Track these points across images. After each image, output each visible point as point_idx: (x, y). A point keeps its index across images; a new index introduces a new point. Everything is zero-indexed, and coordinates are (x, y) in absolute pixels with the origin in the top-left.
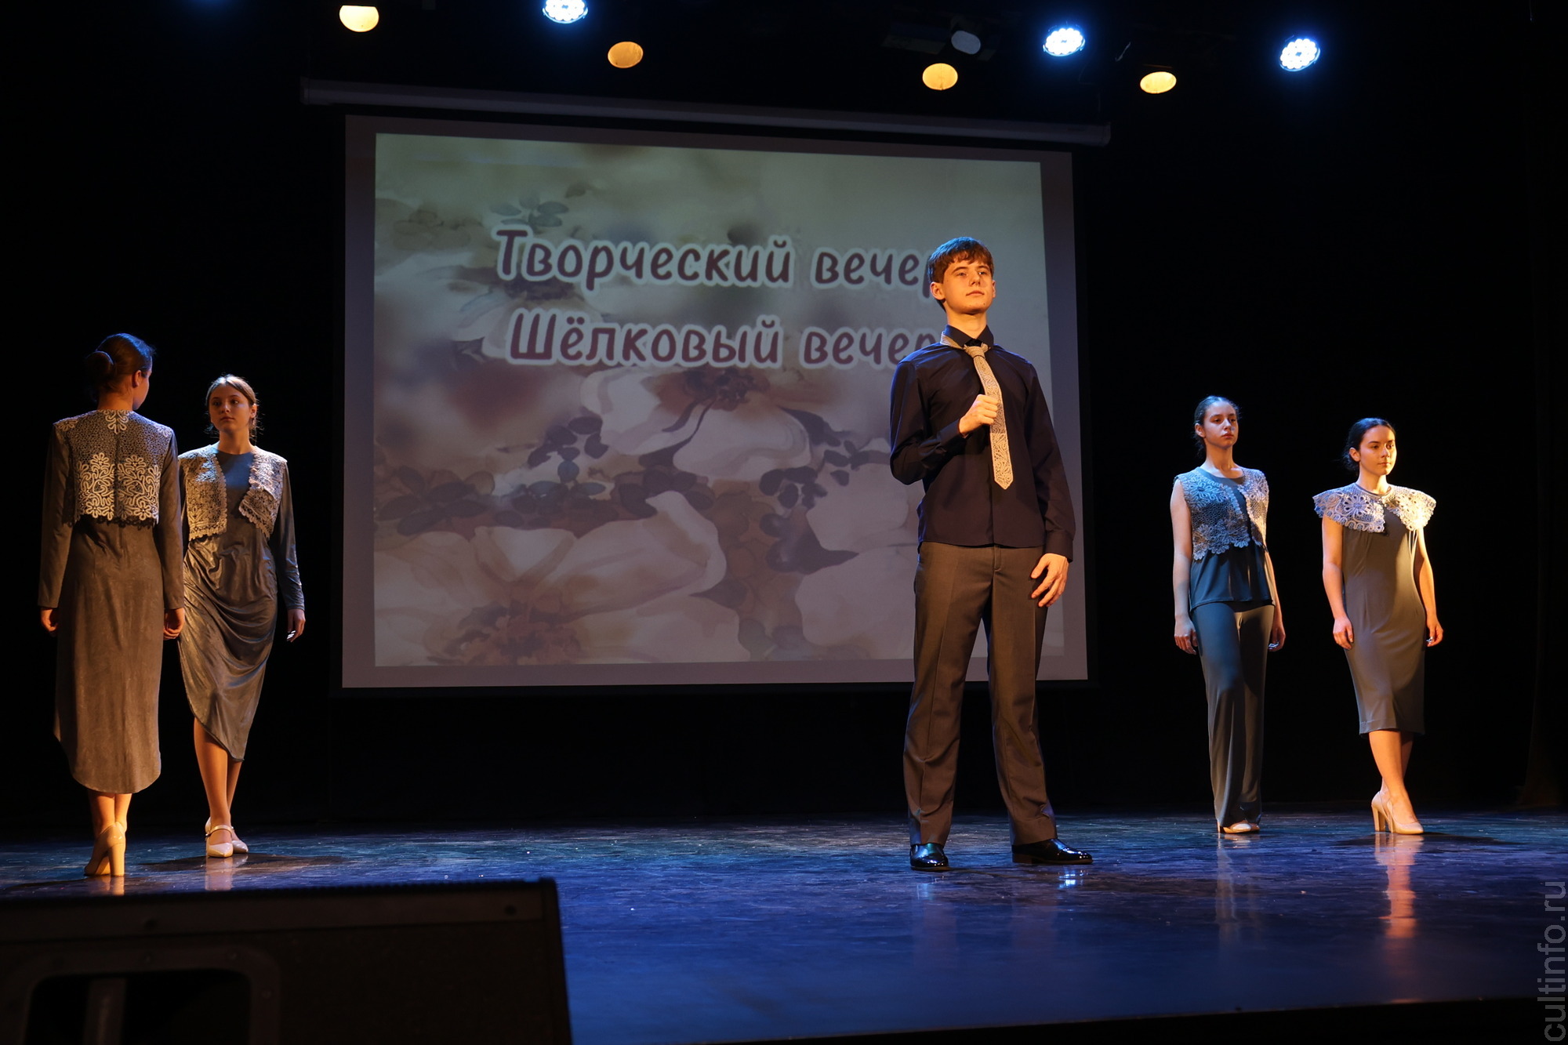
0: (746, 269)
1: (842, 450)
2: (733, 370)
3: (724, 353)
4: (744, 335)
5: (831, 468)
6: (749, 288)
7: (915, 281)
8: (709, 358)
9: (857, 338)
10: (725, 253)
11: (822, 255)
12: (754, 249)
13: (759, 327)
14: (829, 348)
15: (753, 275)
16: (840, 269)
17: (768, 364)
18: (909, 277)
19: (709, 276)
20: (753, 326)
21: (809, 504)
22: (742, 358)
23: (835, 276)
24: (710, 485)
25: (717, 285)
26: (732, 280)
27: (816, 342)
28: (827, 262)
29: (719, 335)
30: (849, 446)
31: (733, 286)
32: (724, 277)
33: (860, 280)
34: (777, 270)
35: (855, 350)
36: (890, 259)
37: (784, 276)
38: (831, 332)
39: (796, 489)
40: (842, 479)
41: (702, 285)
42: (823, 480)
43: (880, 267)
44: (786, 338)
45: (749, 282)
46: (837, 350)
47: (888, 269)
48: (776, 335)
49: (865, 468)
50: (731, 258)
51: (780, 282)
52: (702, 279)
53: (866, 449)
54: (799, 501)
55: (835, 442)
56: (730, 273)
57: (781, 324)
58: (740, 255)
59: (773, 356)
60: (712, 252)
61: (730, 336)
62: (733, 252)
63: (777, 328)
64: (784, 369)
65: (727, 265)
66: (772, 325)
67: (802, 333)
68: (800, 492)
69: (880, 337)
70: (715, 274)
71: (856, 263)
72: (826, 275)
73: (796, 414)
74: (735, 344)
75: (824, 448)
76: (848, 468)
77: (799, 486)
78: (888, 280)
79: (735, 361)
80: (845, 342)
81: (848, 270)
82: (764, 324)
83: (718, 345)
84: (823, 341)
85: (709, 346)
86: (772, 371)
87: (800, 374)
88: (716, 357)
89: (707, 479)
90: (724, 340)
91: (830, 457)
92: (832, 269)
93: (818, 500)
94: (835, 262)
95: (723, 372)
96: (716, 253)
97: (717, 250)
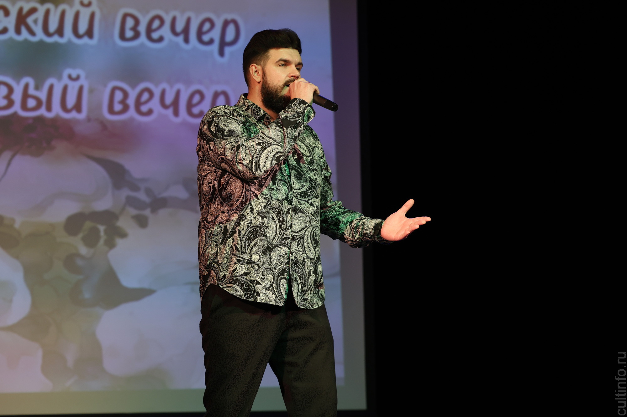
0: (53, 26)
1: (142, 196)
2: (40, 119)
3: (31, 103)
4: (51, 88)
5: (133, 212)
6: (56, 44)
7: (211, 42)
8: (17, 108)
9: (157, 92)
10: (33, 11)
11: (125, 16)
12: (62, 7)
13: (65, 80)
14: (131, 101)
15: (60, 31)
16: (142, 28)
17: (74, 115)
18: (206, 38)
19: (18, 31)
20: (60, 78)
21: (111, 244)
22: (49, 109)
23: (137, 35)
24: (17, 225)
25: (26, 41)
26: (40, 35)
27: (119, 96)
28: (130, 23)
29: (26, 87)
30: (148, 192)
31: (41, 42)
32: (32, 33)
33: (161, 39)
34: (83, 27)
35: (155, 104)
36: (188, 21)
37: (89, 33)
38: (133, 86)
39: (98, 231)
40: (142, 222)
41: (11, 40)
42: (123, 223)
43: (179, 27)
44: (91, 91)
45: (56, 39)
46: (138, 104)
47: (186, 31)
48: (81, 89)
49: (163, 213)
50: (40, 15)
51: (86, 40)
52: (11, 33)
53: (165, 195)
54: (102, 242)
55: (135, 188)
56: (38, 29)
57: (87, 77)
58: (47, 13)
59: (78, 107)
60: (21, 10)
61: (37, 88)
62: (42, 10)
63: (83, 81)
64: (89, 119)
65: (35, 21)
66: (78, 78)
67: (105, 86)
68: (102, 233)
69: (178, 93)
70: (23, 30)
71: (156, 23)
72: (129, 34)
73: (99, 161)
74: (43, 95)
75: (125, 193)
76: (147, 212)
77: (102, 228)
78: (187, 40)
79: (42, 111)
80: (146, 96)
81: (149, 30)
82: (70, 77)
83: (26, 96)
84: (126, 95)
85: (17, 97)
86: (76, 121)
87: (104, 125)
88: (24, 106)
89: (13, 220)
90: (31, 91)
91: (131, 202)
92: (135, 29)
93: (120, 242)
94: (137, 22)
95: (31, 121)
96: (25, 10)
97: (27, 7)
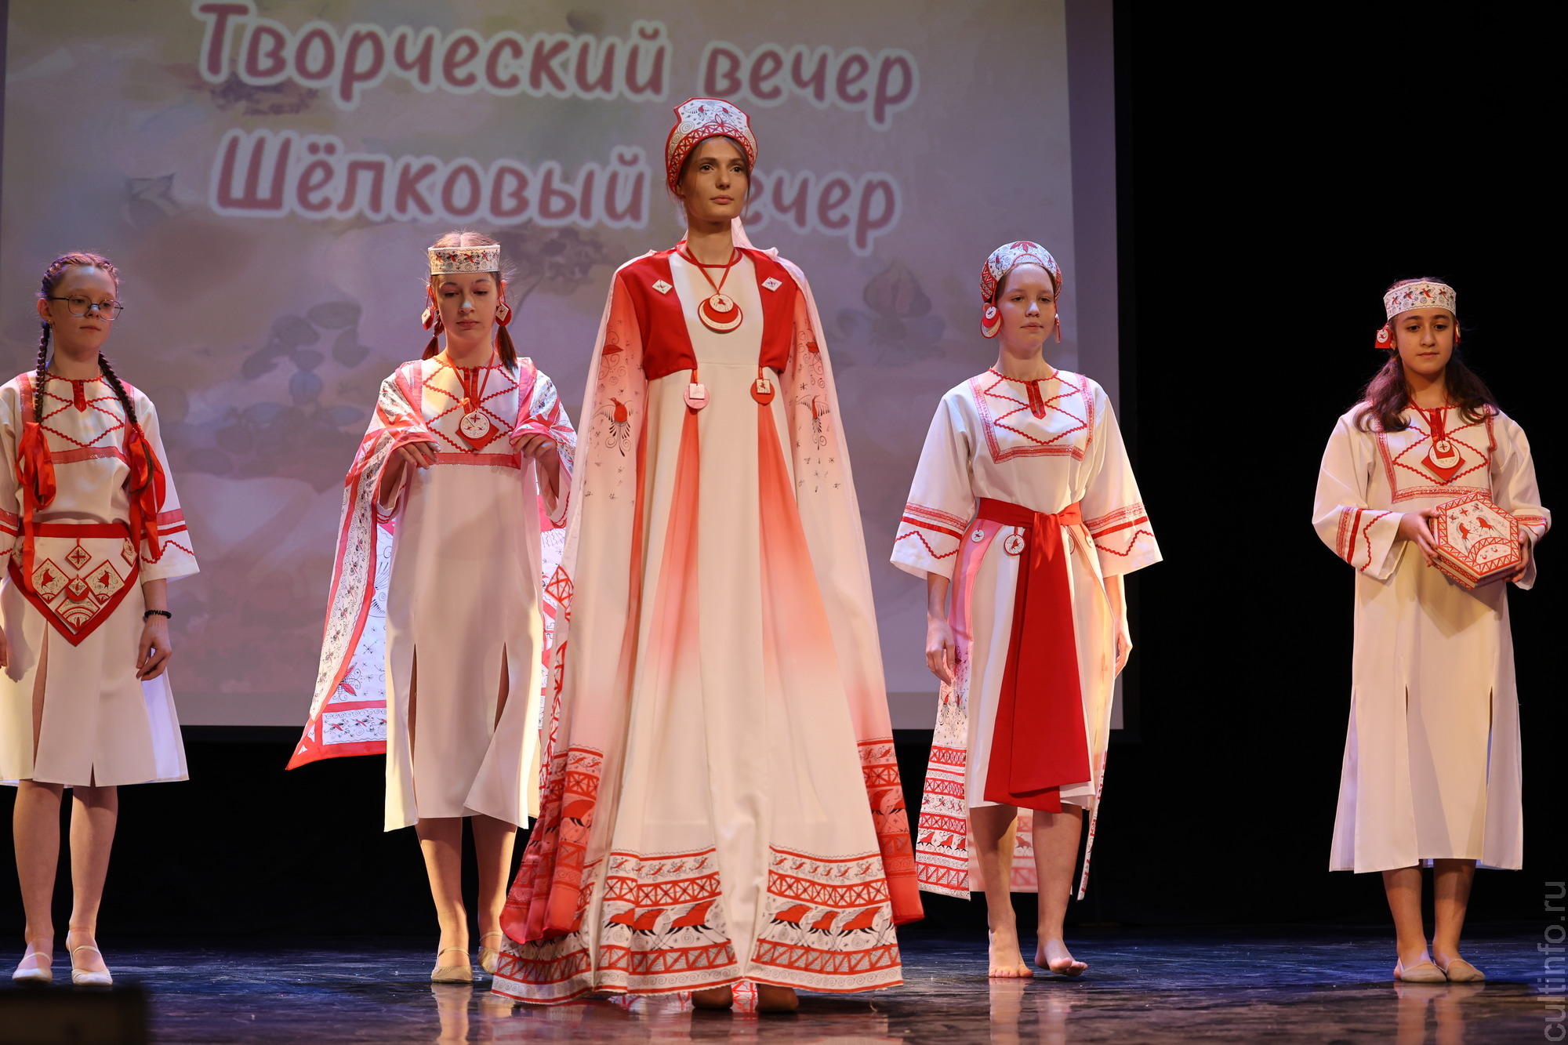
0: (594, 73)
2: (570, 232)
3: (557, 204)
4: (590, 178)
6: (599, 103)
7: (862, 96)
8: (532, 212)
9: (768, 186)
10: (561, 46)
11: (716, 54)
12: (609, 40)
13: (614, 165)
15: (605, 81)
16: (744, 74)
17: (628, 223)
18: (853, 90)
19: (535, 82)
20: (604, 162)
22: (586, 213)
25: (549, 98)
26: (572, 89)
28: (723, 65)
29: (549, 176)
31: (574, 99)
32: (559, 85)
34: (643, 75)
35: (764, 205)
36: (824, 60)
37: (655, 84)
41: (524, 94)
43: (808, 71)
44: (657, 183)
45: (598, 94)
47: (819, 78)
48: (640, 179)
50: (572, 53)
51: (648, 95)
52: (525, 85)
56: (569, 79)
57: (649, 160)
58: (585, 49)
59: (634, 210)
60: (540, 46)
61: (567, 178)
62: (575, 45)
65: (564, 65)
66: (635, 160)
69: (805, 185)
70: (545, 79)
71: (768, 65)
72: (722, 85)
74: (576, 192)
78: (820, 94)
79: (576, 218)
81: (756, 78)
82: (622, 160)
83: (547, 191)
85: (533, 193)
88: (544, 210)
90: (557, 184)
92: (731, 75)
94: (735, 63)
95: (555, 235)
96: (548, 47)
97: (550, 42)
